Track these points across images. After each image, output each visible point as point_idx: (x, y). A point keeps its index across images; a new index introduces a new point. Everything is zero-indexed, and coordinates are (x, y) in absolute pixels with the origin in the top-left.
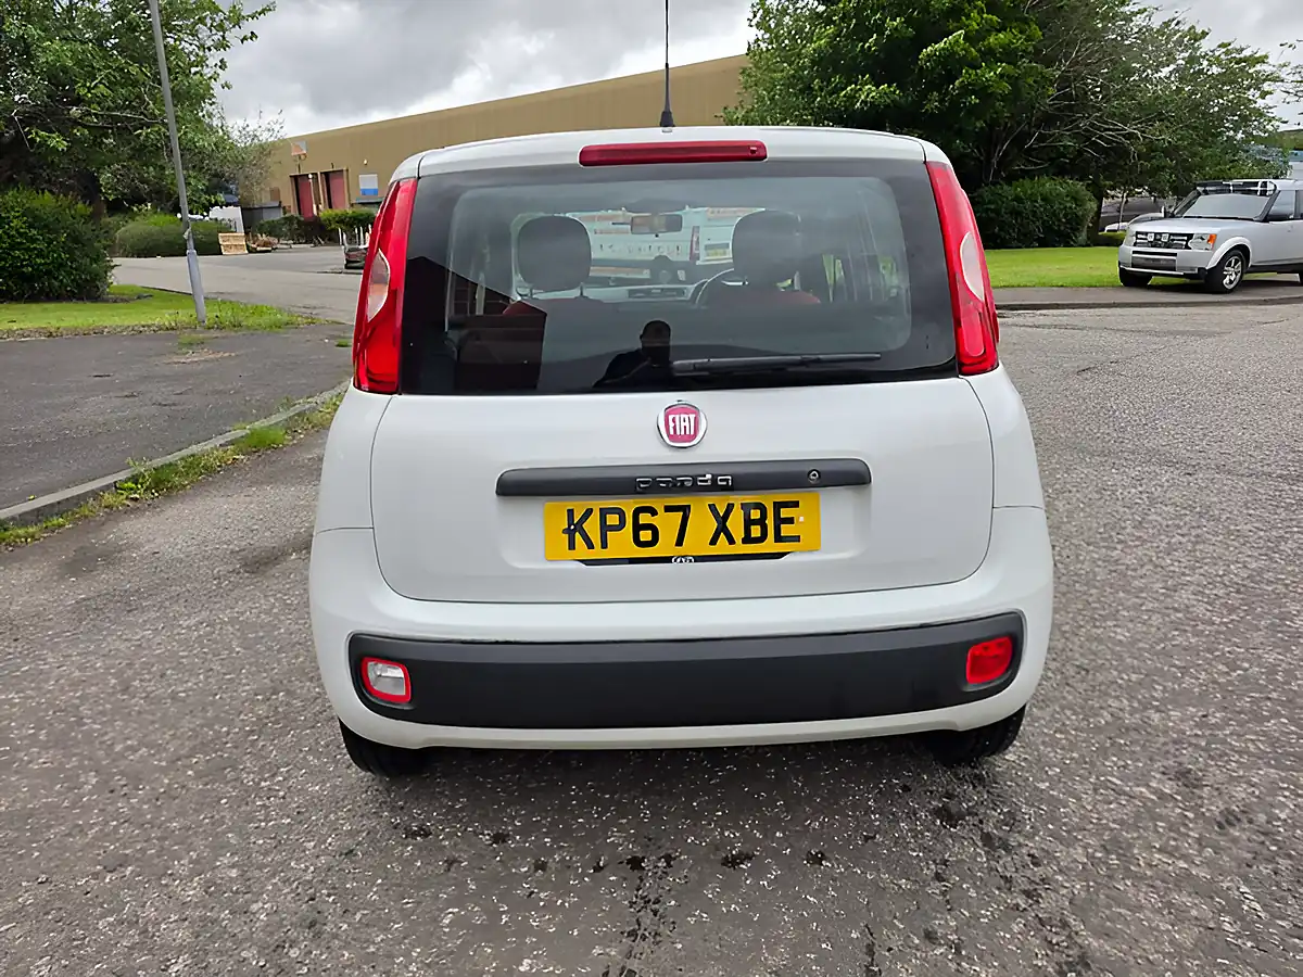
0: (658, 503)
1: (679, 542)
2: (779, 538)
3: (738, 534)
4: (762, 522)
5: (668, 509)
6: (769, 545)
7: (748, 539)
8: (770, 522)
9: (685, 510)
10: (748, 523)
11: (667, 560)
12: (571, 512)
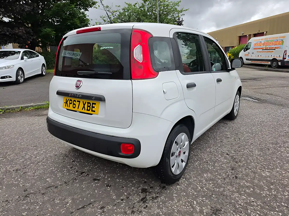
0: (76, 100)
1: (78, 109)
2: (92, 111)
3: (86, 109)
4: (90, 107)
5: (78, 101)
6: (90, 112)
7: (87, 110)
8: (91, 107)
9: (79, 102)
10: (88, 106)
11: (76, 111)
12: (66, 99)
